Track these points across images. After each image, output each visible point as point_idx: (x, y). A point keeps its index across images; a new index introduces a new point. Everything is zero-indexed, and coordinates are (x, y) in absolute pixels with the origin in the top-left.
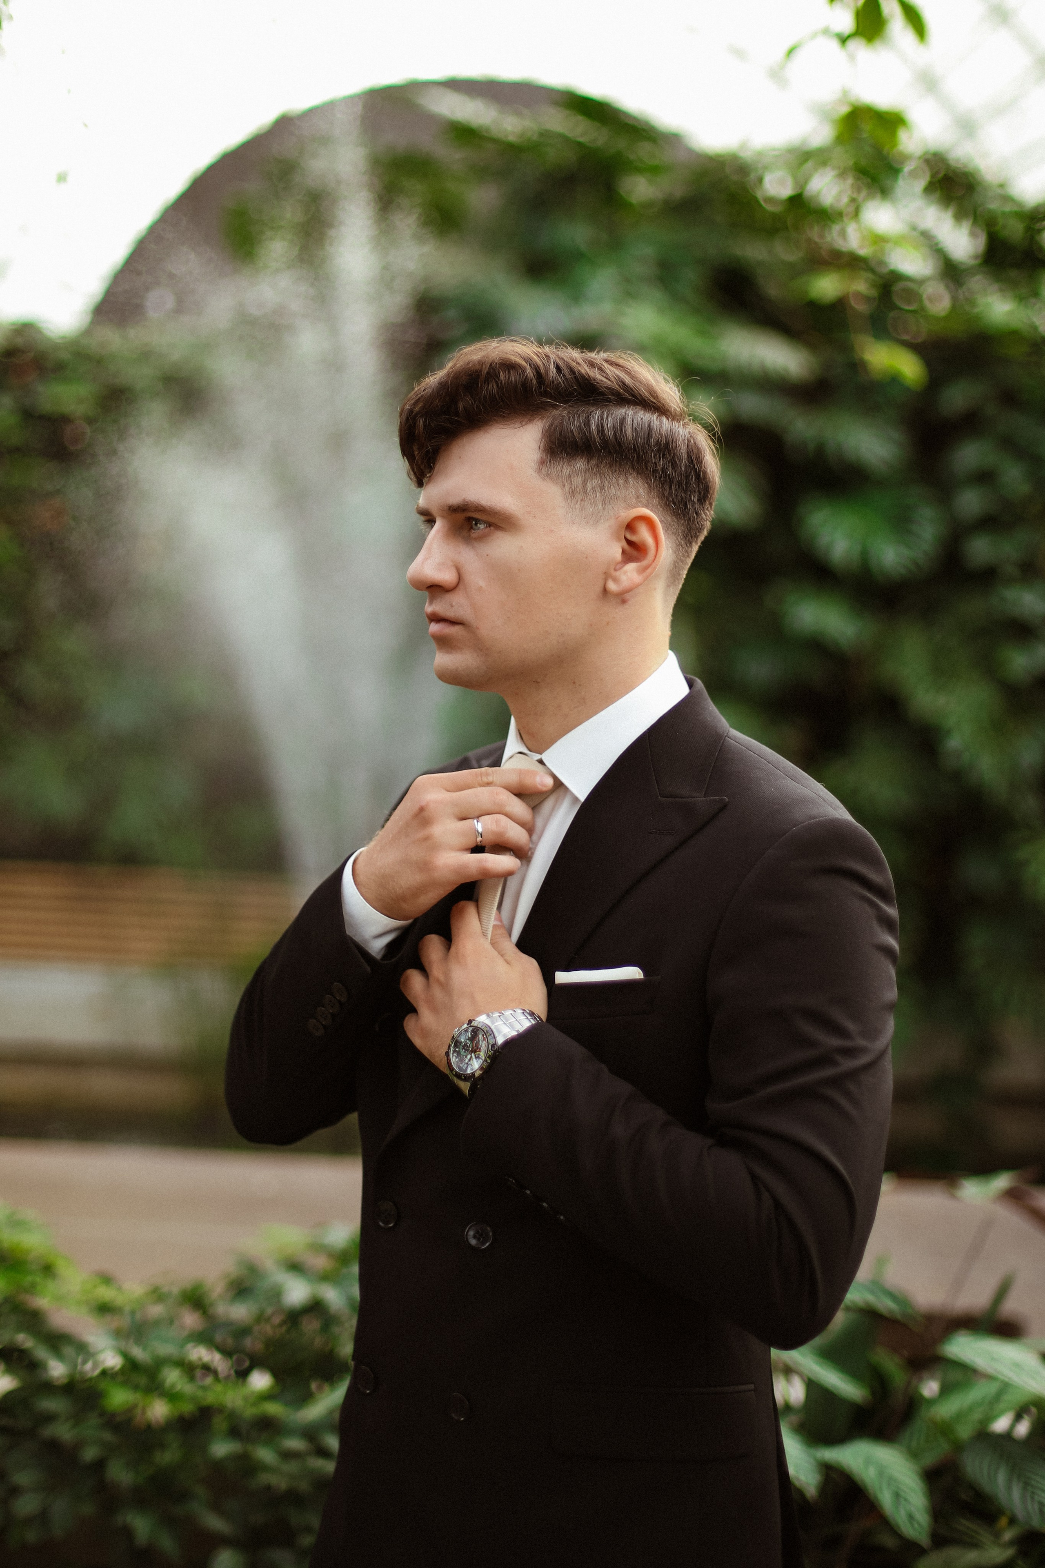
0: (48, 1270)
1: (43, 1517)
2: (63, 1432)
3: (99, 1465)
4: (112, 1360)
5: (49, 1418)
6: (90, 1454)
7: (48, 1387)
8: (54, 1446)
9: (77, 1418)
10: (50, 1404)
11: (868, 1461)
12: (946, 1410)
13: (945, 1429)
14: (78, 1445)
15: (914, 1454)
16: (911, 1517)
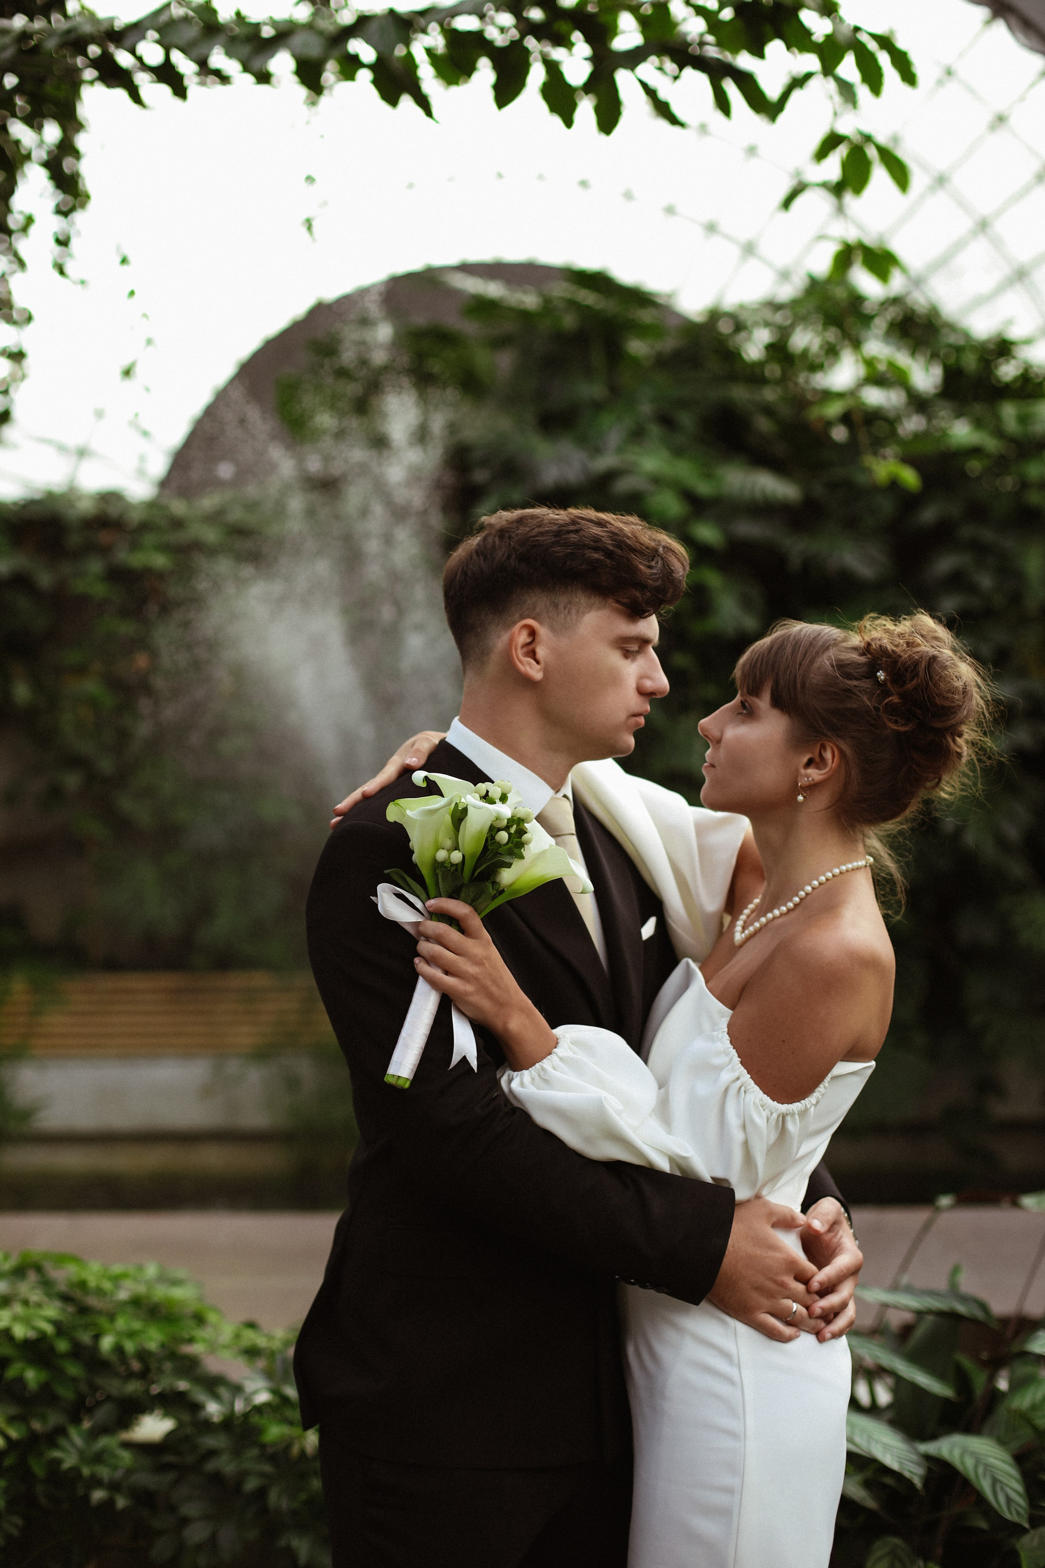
0: (199, 1319)
1: (212, 1542)
2: (226, 1465)
3: (261, 1493)
4: (263, 1397)
5: (212, 1453)
6: (251, 1484)
7: (207, 1426)
8: (217, 1478)
9: (237, 1452)
10: (210, 1442)
11: (964, 1451)
12: (1024, 1401)
13: (1025, 1417)
14: (242, 1475)
15: (1002, 1442)
16: (1009, 1500)
